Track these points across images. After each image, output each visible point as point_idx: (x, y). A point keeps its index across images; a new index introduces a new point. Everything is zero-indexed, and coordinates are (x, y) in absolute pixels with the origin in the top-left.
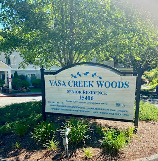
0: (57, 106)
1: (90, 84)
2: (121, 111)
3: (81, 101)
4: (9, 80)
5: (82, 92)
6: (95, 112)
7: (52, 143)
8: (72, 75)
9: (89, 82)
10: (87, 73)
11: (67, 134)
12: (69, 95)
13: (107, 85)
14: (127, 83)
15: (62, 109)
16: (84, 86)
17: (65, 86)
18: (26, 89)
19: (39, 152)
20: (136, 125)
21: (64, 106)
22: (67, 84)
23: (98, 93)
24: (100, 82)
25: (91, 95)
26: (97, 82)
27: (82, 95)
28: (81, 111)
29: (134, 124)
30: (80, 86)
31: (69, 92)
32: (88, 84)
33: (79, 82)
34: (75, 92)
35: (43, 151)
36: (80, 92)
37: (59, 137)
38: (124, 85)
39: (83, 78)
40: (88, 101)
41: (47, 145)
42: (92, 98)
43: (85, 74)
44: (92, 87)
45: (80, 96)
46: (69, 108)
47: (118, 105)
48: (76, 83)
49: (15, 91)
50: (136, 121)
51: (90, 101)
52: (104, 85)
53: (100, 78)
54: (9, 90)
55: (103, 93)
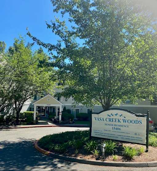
0: (98, 133)
1: (119, 121)
2: (137, 138)
3: (113, 130)
4: (60, 113)
5: (114, 125)
6: (122, 138)
7: (96, 151)
8: (108, 115)
9: (118, 119)
10: (117, 114)
11: (104, 146)
12: (106, 126)
13: (129, 121)
14: (140, 121)
15: (101, 135)
16: (115, 122)
17: (104, 121)
18: (72, 121)
19: (89, 156)
20: (147, 147)
21: (102, 133)
22: (105, 120)
23: (123, 126)
24: (125, 120)
25: (119, 127)
26: (123, 120)
27: (114, 127)
28: (113, 137)
29: (145, 146)
30: (112, 121)
31: (106, 124)
32: (117, 120)
33: (112, 119)
34: (110, 125)
35: (91, 155)
36: (112, 125)
37: (100, 149)
38: (139, 122)
39: (115, 117)
40: (117, 131)
41: (93, 152)
42: (120, 129)
43: (116, 115)
44: (120, 122)
45: (113, 128)
46: (106, 135)
47: (136, 134)
48: (110, 119)
49: (64, 122)
50: (147, 145)
51: (119, 131)
52: (127, 122)
53: (125, 117)
54: (59, 121)
55: (127, 126)
